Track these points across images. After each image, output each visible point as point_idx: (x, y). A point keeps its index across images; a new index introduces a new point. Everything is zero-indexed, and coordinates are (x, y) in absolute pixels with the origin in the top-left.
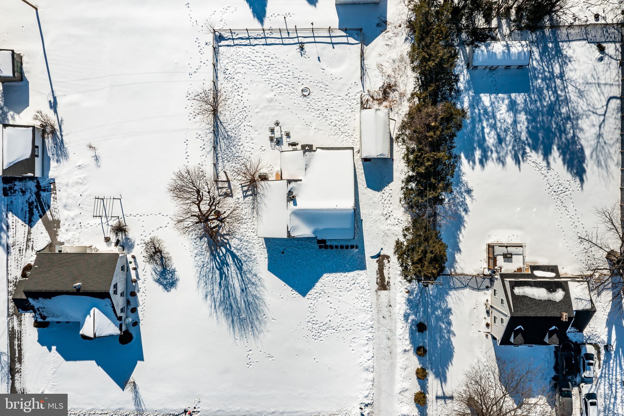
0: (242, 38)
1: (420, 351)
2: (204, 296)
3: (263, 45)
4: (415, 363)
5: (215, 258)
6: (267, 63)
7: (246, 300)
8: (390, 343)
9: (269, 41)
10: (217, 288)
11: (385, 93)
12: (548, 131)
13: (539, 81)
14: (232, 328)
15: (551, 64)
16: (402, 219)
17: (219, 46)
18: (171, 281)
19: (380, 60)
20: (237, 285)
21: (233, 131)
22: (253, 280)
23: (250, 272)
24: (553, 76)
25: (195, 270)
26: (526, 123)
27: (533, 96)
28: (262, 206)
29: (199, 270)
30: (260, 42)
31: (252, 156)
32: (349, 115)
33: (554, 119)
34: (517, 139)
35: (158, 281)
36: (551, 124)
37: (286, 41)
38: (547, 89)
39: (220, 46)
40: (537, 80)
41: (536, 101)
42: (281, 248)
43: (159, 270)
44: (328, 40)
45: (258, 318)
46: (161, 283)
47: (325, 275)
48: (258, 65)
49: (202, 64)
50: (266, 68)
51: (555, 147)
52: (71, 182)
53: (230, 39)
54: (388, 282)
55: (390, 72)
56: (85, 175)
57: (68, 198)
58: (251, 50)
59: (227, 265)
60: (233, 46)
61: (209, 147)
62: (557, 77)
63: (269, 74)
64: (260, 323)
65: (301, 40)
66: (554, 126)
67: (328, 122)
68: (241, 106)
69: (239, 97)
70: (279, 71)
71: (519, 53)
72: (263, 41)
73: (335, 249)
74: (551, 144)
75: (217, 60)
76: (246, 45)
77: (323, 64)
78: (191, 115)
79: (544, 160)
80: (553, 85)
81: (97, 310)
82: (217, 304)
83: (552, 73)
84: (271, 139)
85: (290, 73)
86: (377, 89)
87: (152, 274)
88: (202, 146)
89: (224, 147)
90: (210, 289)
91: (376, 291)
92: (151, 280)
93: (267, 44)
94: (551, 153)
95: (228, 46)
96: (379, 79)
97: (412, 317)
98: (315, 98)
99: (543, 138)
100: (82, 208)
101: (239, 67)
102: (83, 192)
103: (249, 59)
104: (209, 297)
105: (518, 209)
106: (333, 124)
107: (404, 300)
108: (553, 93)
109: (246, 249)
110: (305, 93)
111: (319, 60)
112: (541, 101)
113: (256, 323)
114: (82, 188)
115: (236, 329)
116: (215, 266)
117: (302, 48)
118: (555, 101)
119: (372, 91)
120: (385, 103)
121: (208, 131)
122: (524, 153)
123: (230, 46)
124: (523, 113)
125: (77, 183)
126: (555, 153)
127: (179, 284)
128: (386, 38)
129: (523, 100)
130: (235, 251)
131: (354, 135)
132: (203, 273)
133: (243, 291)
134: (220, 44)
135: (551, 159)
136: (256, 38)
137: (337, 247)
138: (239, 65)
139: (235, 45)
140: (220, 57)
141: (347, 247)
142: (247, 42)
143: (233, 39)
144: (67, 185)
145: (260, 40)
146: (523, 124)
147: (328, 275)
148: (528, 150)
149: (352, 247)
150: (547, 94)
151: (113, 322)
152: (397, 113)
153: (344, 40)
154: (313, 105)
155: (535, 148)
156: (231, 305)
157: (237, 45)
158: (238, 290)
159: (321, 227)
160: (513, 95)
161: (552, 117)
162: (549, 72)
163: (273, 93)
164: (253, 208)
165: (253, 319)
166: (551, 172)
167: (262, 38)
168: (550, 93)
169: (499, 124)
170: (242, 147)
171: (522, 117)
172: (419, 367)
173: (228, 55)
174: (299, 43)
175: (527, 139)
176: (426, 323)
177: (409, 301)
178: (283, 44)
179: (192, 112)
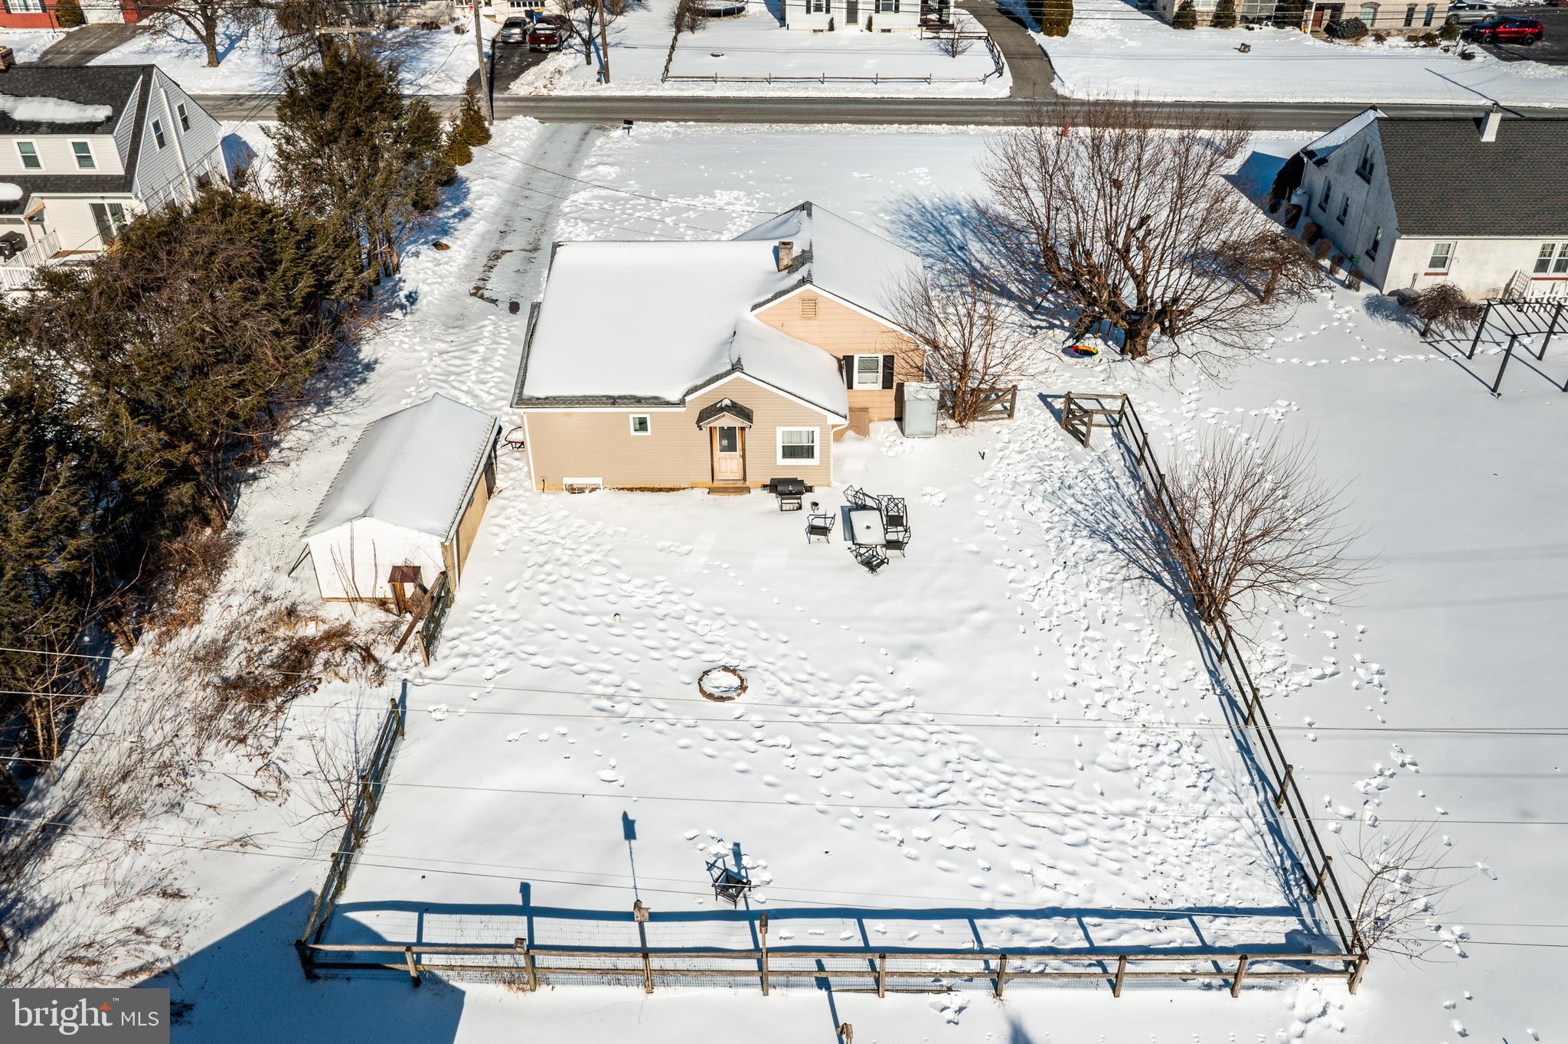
3: (992, 914)
6: (955, 813)
7: (949, 237)
8: (525, 193)
9: (955, 934)
20: (981, 254)
21: (1087, 553)
22: (930, 261)
23: (943, 271)
30: (1014, 932)
37: (840, 931)
39: (1289, 912)
44: (550, 930)
45: (908, 216)
48: (1012, 806)
50: (957, 793)
53: (1232, 950)
55: (225, 760)
58: (1071, 885)
60: (1200, 911)
64: (899, 211)
65: (734, 935)
72: (995, 934)
76: (1110, 913)
77: (608, 805)
93: (970, 914)
95: (1230, 912)
96: (301, 731)
97: (447, 214)
98: (675, 663)
107: (459, 235)
110: (725, 680)
111: (628, 825)
113: (911, 212)
115: (966, 204)
119: (358, 684)
120: (311, 632)
123: (1215, 912)
130: (1002, 300)
133: (961, 248)
134: (1292, 923)
136: (1051, 952)
139: (1185, 914)
143: (1208, 949)
145: (1018, 942)
153: (439, 929)
154: (687, 636)
157: (1171, 915)
158: (975, 248)
163: (904, 681)
165: (923, 215)
167: (1007, 953)
170: (1032, 508)
173: (1211, 859)
174: (752, 918)
177: (443, 233)
178: (860, 915)
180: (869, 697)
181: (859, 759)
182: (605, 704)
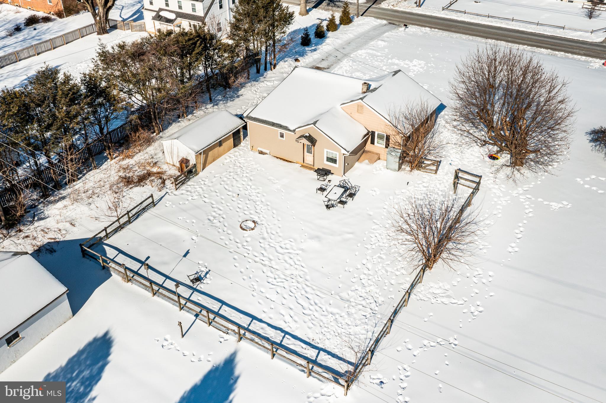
0: (294, 353)
3: (260, 321)
9: (244, 321)
17: (355, 365)
30: (262, 328)
37: (214, 305)
39: (352, 364)
44: (144, 271)
48: (298, 295)
53: (321, 367)
55: (109, 197)
58: (293, 325)
60: (325, 351)
65: (186, 293)
72: (255, 326)
76: (295, 337)
77: (187, 245)
86: (147, 187)
93: (254, 318)
95: (334, 356)
98: (241, 214)
103: (307, 312)
110: (250, 225)
111: (188, 252)
117: (197, 280)
119: (155, 189)
123: (330, 354)
128: (64, 233)
134: (351, 368)
136: (267, 339)
139: (320, 349)
142: (288, 342)
143: (315, 362)
145: (260, 332)
154: (252, 208)
157: (313, 348)
163: (303, 246)
167: (253, 333)
174: (195, 291)
178: (223, 303)
180: (288, 246)
181: (267, 263)
182: (212, 218)
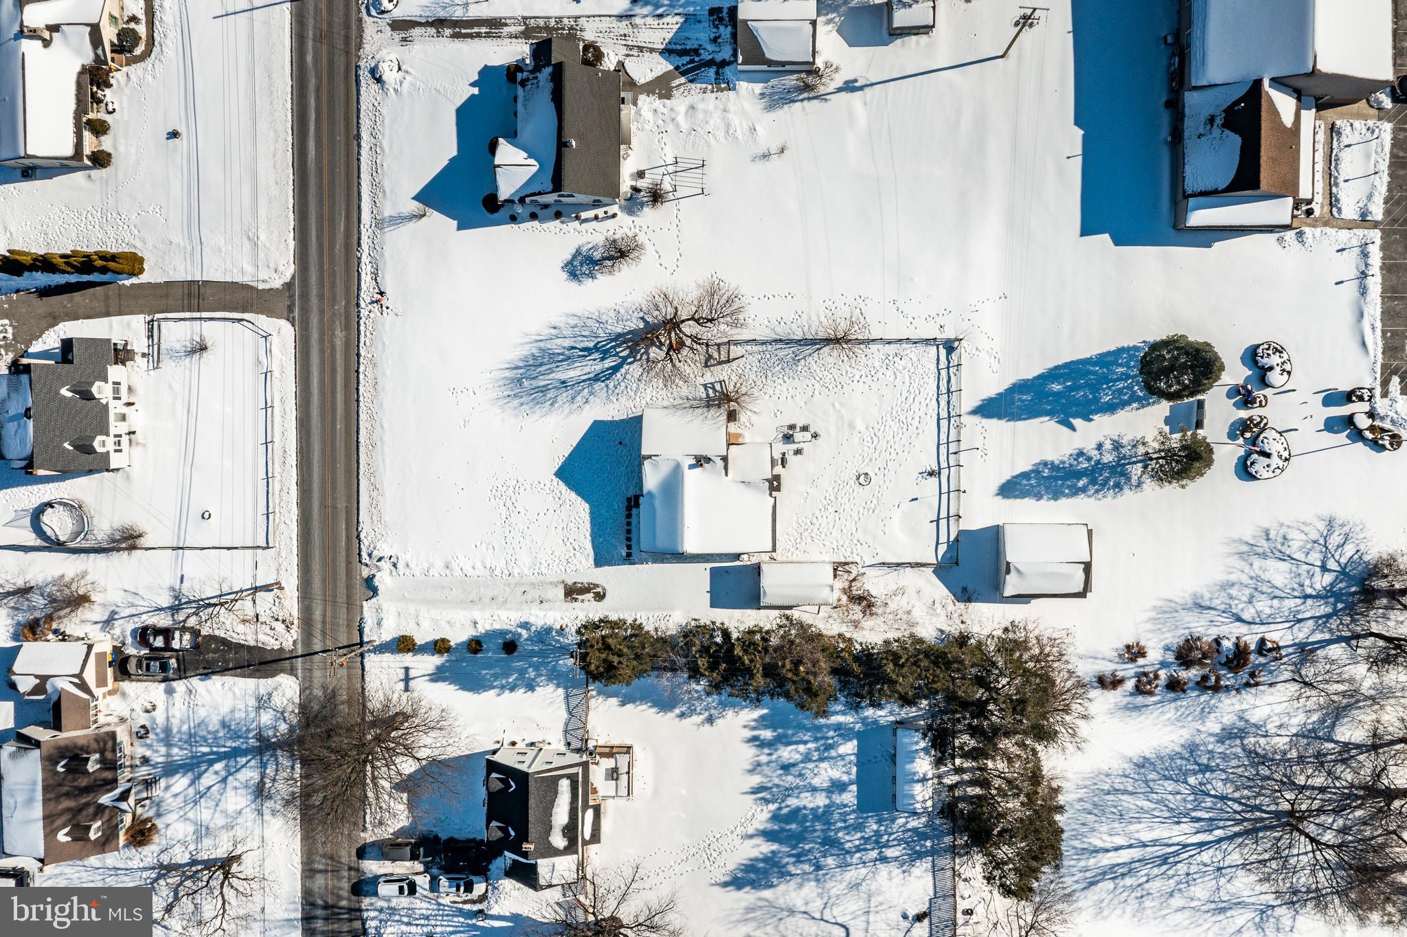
0: (949, 381)
1: (475, 645)
2: (554, 324)
3: (938, 415)
4: (458, 636)
5: (612, 340)
6: (909, 420)
7: (550, 387)
8: (487, 600)
9: (944, 423)
10: (567, 343)
11: (858, 599)
12: (800, 838)
13: (875, 827)
14: (508, 366)
15: (900, 845)
16: (671, 621)
17: (938, 346)
18: (578, 272)
19: (911, 591)
20: (572, 373)
21: (806, 368)
22: (579, 398)
23: (591, 393)
24: (882, 847)
25: (593, 310)
26: (811, 806)
27: (852, 816)
28: (689, 417)
29: (594, 317)
30: (943, 410)
31: (767, 397)
32: (828, 544)
33: (817, 846)
34: (788, 791)
35: (578, 252)
36: (811, 842)
37: (943, 449)
38: (862, 838)
39: (938, 348)
40: (876, 823)
41: (845, 821)
42: (627, 440)
43: (595, 254)
44: (944, 514)
45: (522, 404)
46: (574, 257)
47: (587, 505)
48: (907, 406)
49: (912, 320)
50: (903, 418)
51: (775, 847)
52: (730, 116)
53: (949, 362)
54: (576, 600)
55: (893, 606)
56: (740, 137)
57: (705, 112)
58: (930, 395)
59: (603, 359)
60: (938, 367)
61: (782, 332)
62: (881, 852)
63: (892, 424)
64: (515, 408)
65: (945, 473)
66: (807, 847)
67: (818, 513)
68: (844, 380)
69: (857, 377)
70: (897, 439)
71: (913, 797)
72: (944, 414)
73: (624, 521)
74: (780, 842)
75: (915, 343)
76: (938, 387)
77: (906, 505)
78: (831, 303)
79: (757, 830)
80: (868, 847)
81: (535, 169)
82: (542, 345)
83: (886, 845)
84: (792, 427)
85: (894, 456)
86: (866, 587)
87: (588, 243)
88: (784, 320)
89: (781, 354)
90: (565, 333)
91: (563, 582)
92: (580, 243)
93: (939, 419)
94: (768, 841)
95: (938, 360)
96: (882, 589)
97: (525, 634)
98: (855, 493)
99: (789, 830)
100: (690, 134)
101: (904, 377)
102: (714, 135)
103: (917, 392)
104: (554, 332)
105: (684, 792)
106: (815, 520)
107: (549, 622)
108: (856, 847)
109: (626, 387)
110: (863, 479)
111: (913, 500)
112: (845, 828)
113: (516, 402)
114: (720, 134)
115: (508, 374)
116: (600, 340)
117: (931, 474)
118: (843, 849)
119: (864, 579)
120: (844, 599)
121: (806, 329)
122: (767, 801)
123: (938, 363)
124: (827, 802)
125: (728, 126)
126: (767, 848)
127: (573, 285)
128: (944, 601)
129: (845, 802)
130: (623, 371)
131: (798, 552)
132: (589, 322)
133: (563, 382)
134: (941, 347)
135: (759, 840)
136: (948, 403)
137: (629, 524)
138: (907, 377)
139: (938, 370)
140: (920, 347)
141: (629, 539)
142: (943, 389)
143: (948, 368)
144: (725, 111)
145: (946, 409)
146: (811, 802)
147: (588, 510)
148: (772, 807)
149: (629, 547)
150: (855, 837)
151: (517, 191)
152: (830, 617)
153: (943, 538)
154: (844, 491)
155: (775, 817)
156: (541, 365)
157: (939, 374)
158: (563, 376)
159: (657, 503)
160: (854, 788)
161: (820, 843)
162: (888, 841)
163: (863, 429)
164: (688, 399)
165: (521, 397)
166: (738, 841)
167: (949, 412)
168: (857, 843)
169: (811, 765)
170: (782, 382)
171: (821, 801)
172: (452, 644)
173: (923, 360)
174: (940, 469)
175: (787, 806)
176: (516, 654)
177: (549, 630)
178: (939, 445)
179: (836, 305)
180: (869, 439)
181: (892, 443)
